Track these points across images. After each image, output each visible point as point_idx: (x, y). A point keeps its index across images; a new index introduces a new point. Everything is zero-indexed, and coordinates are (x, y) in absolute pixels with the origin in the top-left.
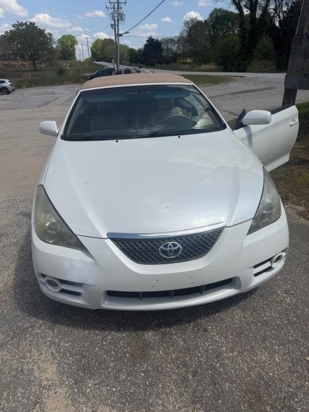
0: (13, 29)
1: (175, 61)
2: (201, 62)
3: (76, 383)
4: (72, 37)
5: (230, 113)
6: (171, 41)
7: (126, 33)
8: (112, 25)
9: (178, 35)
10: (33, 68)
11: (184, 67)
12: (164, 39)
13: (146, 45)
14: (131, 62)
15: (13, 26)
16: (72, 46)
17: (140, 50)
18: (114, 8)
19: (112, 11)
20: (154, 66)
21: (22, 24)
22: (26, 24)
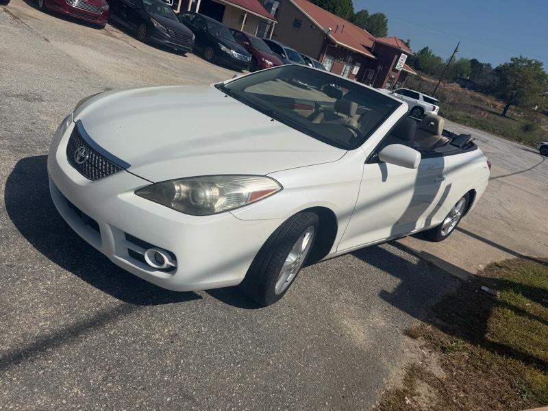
10: (502, 112)
21: (525, 61)
22: (530, 62)
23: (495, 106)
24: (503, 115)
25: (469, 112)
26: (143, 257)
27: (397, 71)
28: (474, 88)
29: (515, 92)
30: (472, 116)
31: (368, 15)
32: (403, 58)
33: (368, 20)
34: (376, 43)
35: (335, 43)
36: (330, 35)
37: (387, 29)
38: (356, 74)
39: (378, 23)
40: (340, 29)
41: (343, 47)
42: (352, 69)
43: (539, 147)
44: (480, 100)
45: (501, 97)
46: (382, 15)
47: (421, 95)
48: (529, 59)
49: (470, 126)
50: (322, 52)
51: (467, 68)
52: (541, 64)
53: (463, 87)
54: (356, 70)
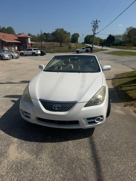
0: (55, 31)
1: (121, 45)
2: (133, 46)
3: (21, 144)
4: (78, 34)
5: (132, 68)
6: (120, 36)
7: (98, 33)
8: (93, 30)
9: (123, 34)
10: (60, 46)
11: (124, 47)
12: (116, 35)
13: (108, 38)
14: (100, 44)
15: (56, 30)
16: (77, 37)
17: (105, 40)
18: (95, 23)
19: (93, 24)
20: (110, 46)
21: (59, 29)
22: (60, 29)
23: (57, 45)
24: (61, 46)
25: (54, 49)
26: (95, 121)
27: (29, 44)
28: (49, 41)
29: (61, 39)
30: (55, 50)
31: (5, 29)
32: (29, 39)
33: (6, 30)
34: (19, 37)
35: (6, 42)
36: (3, 40)
37: (14, 32)
38: (17, 49)
39: (10, 30)
40: (4, 37)
41: (9, 42)
42: (15, 48)
43: (76, 52)
44: (53, 44)
45: (58, 41)
46: (10, 27)
47: (32, 49)
48: (60, 28)
49: (56, 53)
50: (3, 46)
51: (44, 36)
52: (63, 29)
53: (46, 42)
54: (16, 48)
